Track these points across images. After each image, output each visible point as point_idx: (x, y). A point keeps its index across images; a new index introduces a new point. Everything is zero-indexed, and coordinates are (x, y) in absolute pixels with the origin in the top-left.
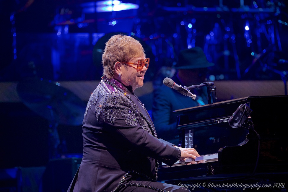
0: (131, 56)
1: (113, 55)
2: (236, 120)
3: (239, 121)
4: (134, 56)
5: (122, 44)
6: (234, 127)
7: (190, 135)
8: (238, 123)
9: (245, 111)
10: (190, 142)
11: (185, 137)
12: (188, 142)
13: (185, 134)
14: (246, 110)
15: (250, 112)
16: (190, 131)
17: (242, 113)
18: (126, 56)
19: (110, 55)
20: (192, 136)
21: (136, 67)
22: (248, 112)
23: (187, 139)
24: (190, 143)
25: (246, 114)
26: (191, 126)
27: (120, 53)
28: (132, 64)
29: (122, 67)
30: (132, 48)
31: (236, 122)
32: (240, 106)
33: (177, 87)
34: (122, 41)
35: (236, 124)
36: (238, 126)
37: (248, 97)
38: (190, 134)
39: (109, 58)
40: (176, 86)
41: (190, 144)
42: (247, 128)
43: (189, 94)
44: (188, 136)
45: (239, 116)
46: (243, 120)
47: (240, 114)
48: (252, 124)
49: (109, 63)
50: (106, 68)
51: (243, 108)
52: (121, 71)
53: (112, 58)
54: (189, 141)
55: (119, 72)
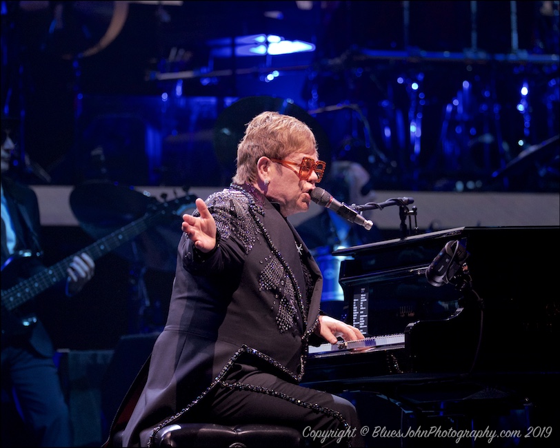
0: (290, 148)
1: (257, 144)
2: (439, 271)
3: (445, 274)
4: (297, 149)
5: (277, 126)
6: (436, 285)
7: (363, 298)
8: (443, 277)
9: (457, 253)
10: (362, 310)
11: (355, 300)
12: (359, 310)
13: (355, 295)
14: (457, 251)
15: (465, 257)
16: (363, 289)
17: (450, 257)
18: (281, 149)
19: (252, 144)
20: (366, 300)
21: (298, 171)
22: (461, 256)
23: (358, 304)
24: (362, 312)
25: (457, 260)
26: (365, 280)
27: (271, 142)
28: (290, 163)
29: (272, 168)
30: (294, 136)
31: (440, 275)
32: (447, 244)
33: (337, 206)
34: (276, 120)
35: (440, 279)
36: (443, 283)
37: (462, 228)
38: (362, 295)
39: (250, 149)
40: (333, 204)
41: (362, 314)
42: (459, 287)
43: (359, 219)
44: (360, 299)
45: (445, 264)
46: (452, 272)
47: (447, 260)
48: (468, 279)
49: (248, 159)
50: (241, 169)
51: (453, 248)
52: (268, 175)
53: (255, 149)
54: (361, 308)
55: (266, 177)
